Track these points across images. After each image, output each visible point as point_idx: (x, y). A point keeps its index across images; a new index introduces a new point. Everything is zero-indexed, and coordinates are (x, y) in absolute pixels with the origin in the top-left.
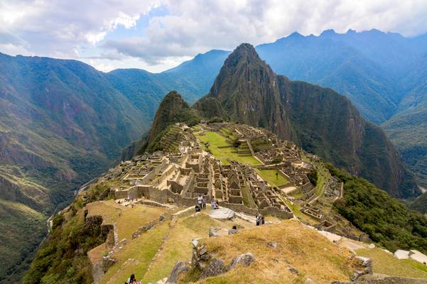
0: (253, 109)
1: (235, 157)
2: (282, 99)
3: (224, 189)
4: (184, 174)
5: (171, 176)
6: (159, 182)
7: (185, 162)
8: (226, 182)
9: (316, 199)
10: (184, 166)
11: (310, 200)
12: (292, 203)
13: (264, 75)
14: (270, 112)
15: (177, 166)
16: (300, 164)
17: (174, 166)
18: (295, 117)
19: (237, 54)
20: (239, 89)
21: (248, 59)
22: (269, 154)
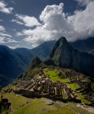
3: (54, 92)
10: (39, 83)
13: (70, 49)
16: (84, 81)
17: (36, 83)
19: (59, 41)
20: (60, 55)
21: (63, 43)
22: (72, 78)
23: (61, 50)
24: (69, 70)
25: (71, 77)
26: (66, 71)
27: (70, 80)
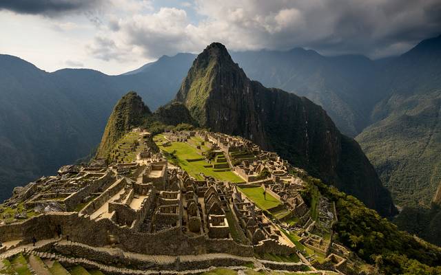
0: (225, 118)
1: (210, 172)
2: (256, 107)
3: (202, 216)
4: (141, 194)
5: (117, 197)
6: (95, 207)
7: (141, 175)
8: (203, 205)
9: (312, 224)
10: (140, 181)
11: (306, 228)
12: (288, 232)
13: (238, 78)
14: (245, 122)
15: (129, 181)
16: (289, 180)
17: (124, 181)
18: (271, 129)
19: (207, 54)
20: (210, 93)
21: (219, 60)
22: (251, 168)
23: (211, 80)
24: (240, 141)
25: (248, 165)
26: (232, 143)
27: (247, 173)
